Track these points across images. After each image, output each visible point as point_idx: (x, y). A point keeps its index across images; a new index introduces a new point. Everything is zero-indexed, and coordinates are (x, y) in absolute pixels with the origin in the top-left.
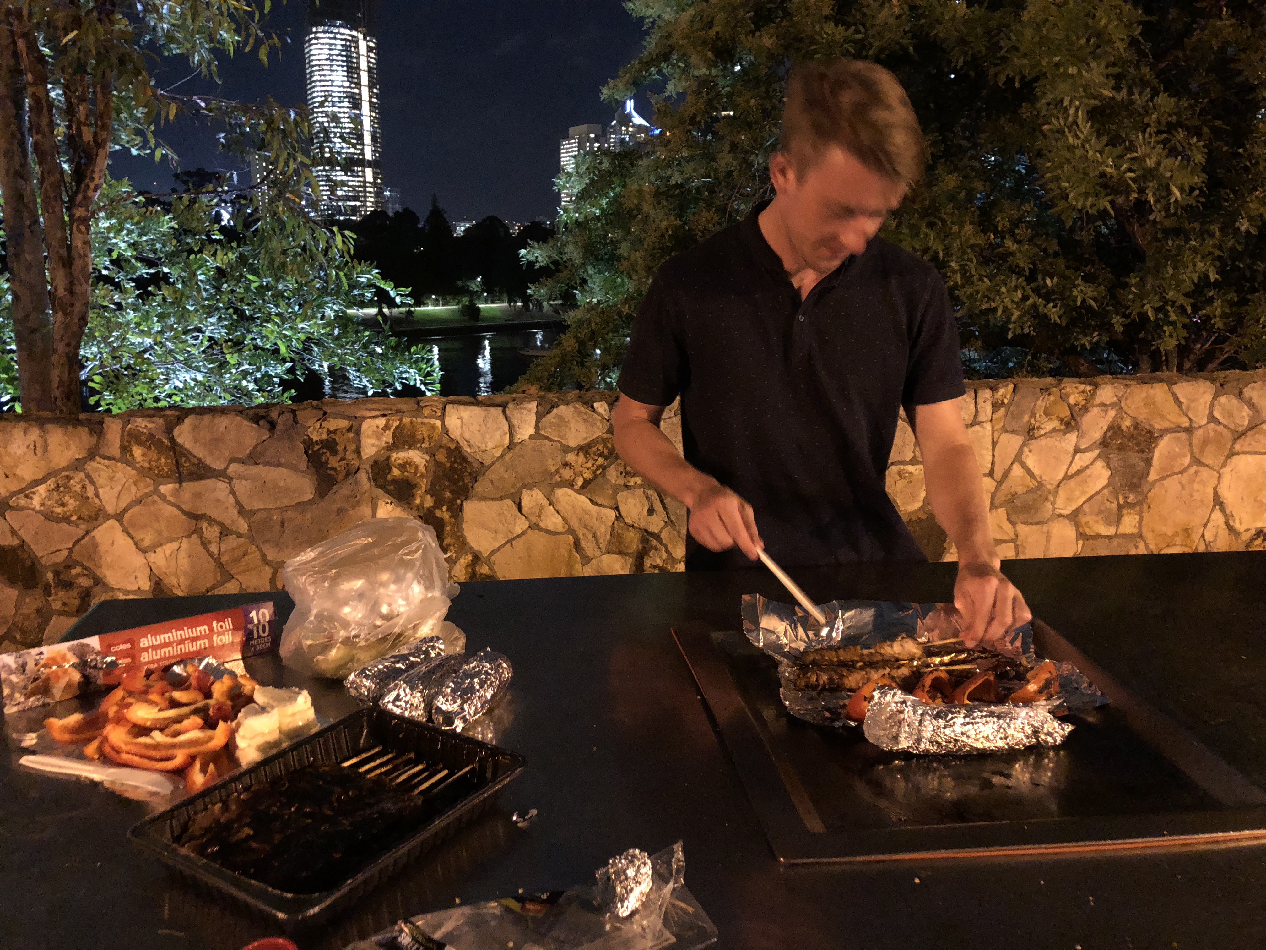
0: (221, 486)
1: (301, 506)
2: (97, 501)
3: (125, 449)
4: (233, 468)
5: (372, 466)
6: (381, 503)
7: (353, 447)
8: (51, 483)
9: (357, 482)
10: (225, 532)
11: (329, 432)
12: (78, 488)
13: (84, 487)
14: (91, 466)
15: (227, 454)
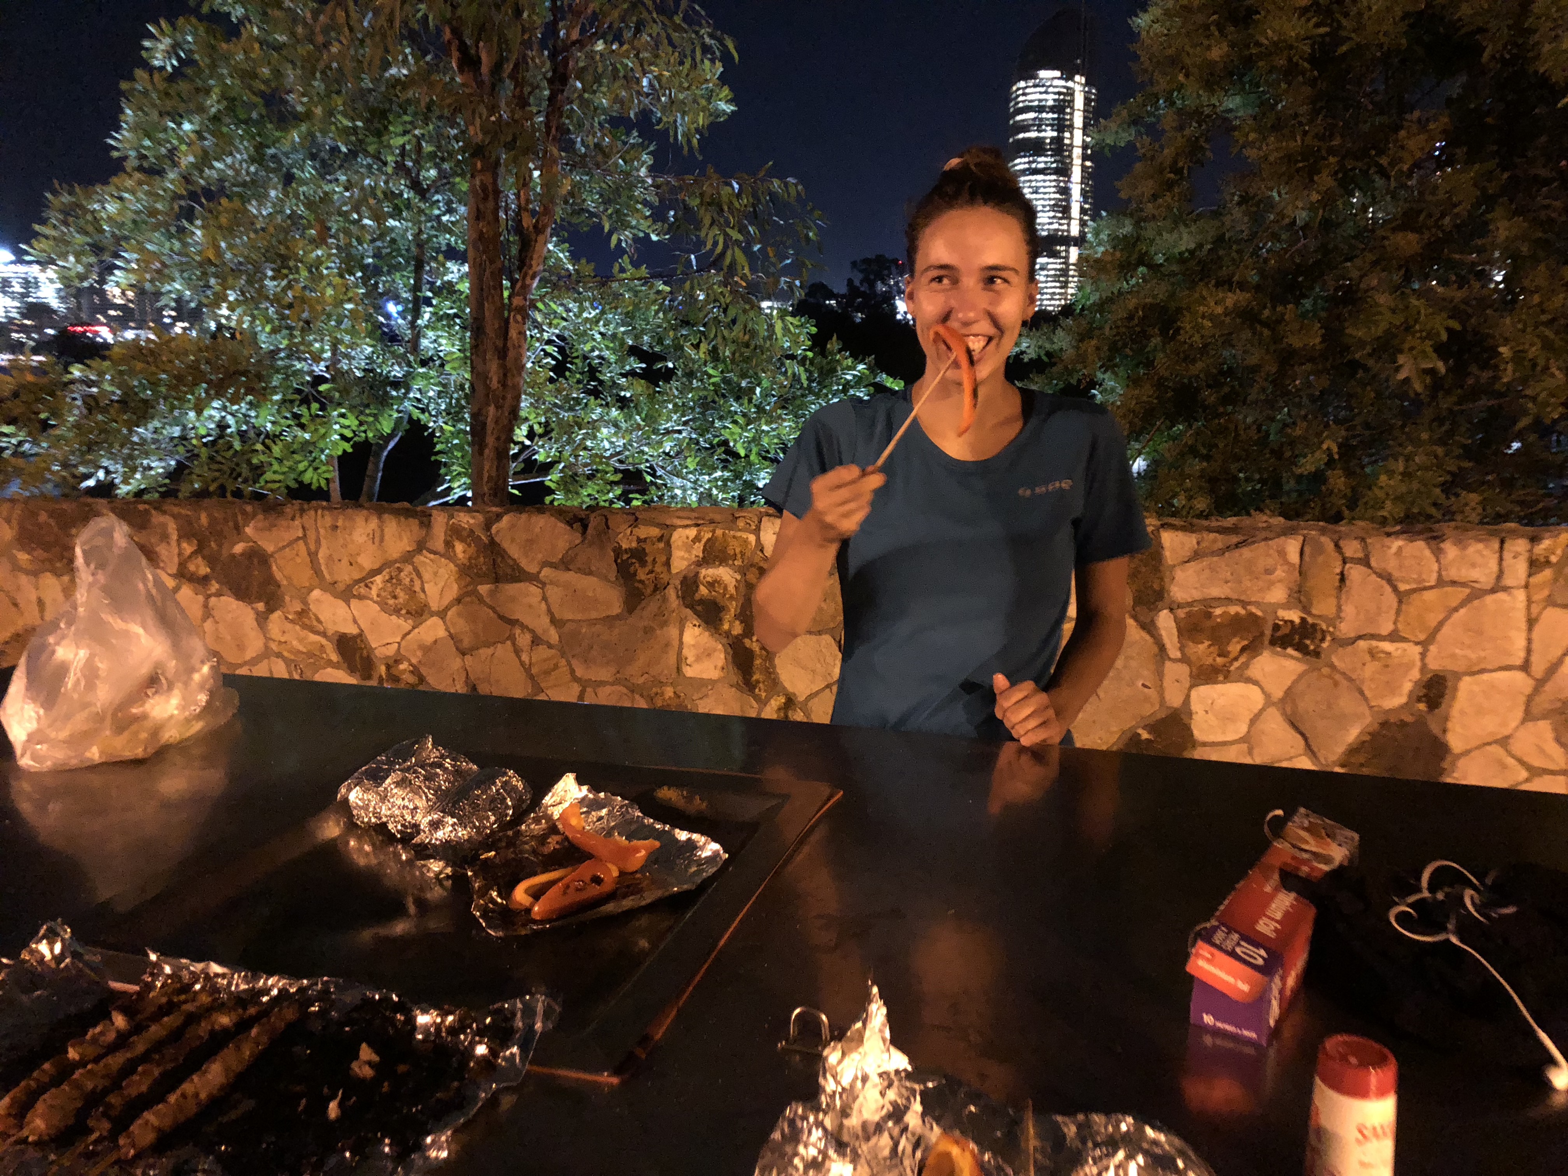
0: (534, 590)
1: (609, 620)
2: (422, 596)
3: (449, 544)
4: (546, 572)
5: (682, 583)
6: (689, 625)
7: (664, 559)
8: (385, 574)
9: (665, 600)
10: (536, 641)
11: (639, 540)
12: (407, 581)
13: (412, 580)
14: (419, 559)
15: (540, 556)
